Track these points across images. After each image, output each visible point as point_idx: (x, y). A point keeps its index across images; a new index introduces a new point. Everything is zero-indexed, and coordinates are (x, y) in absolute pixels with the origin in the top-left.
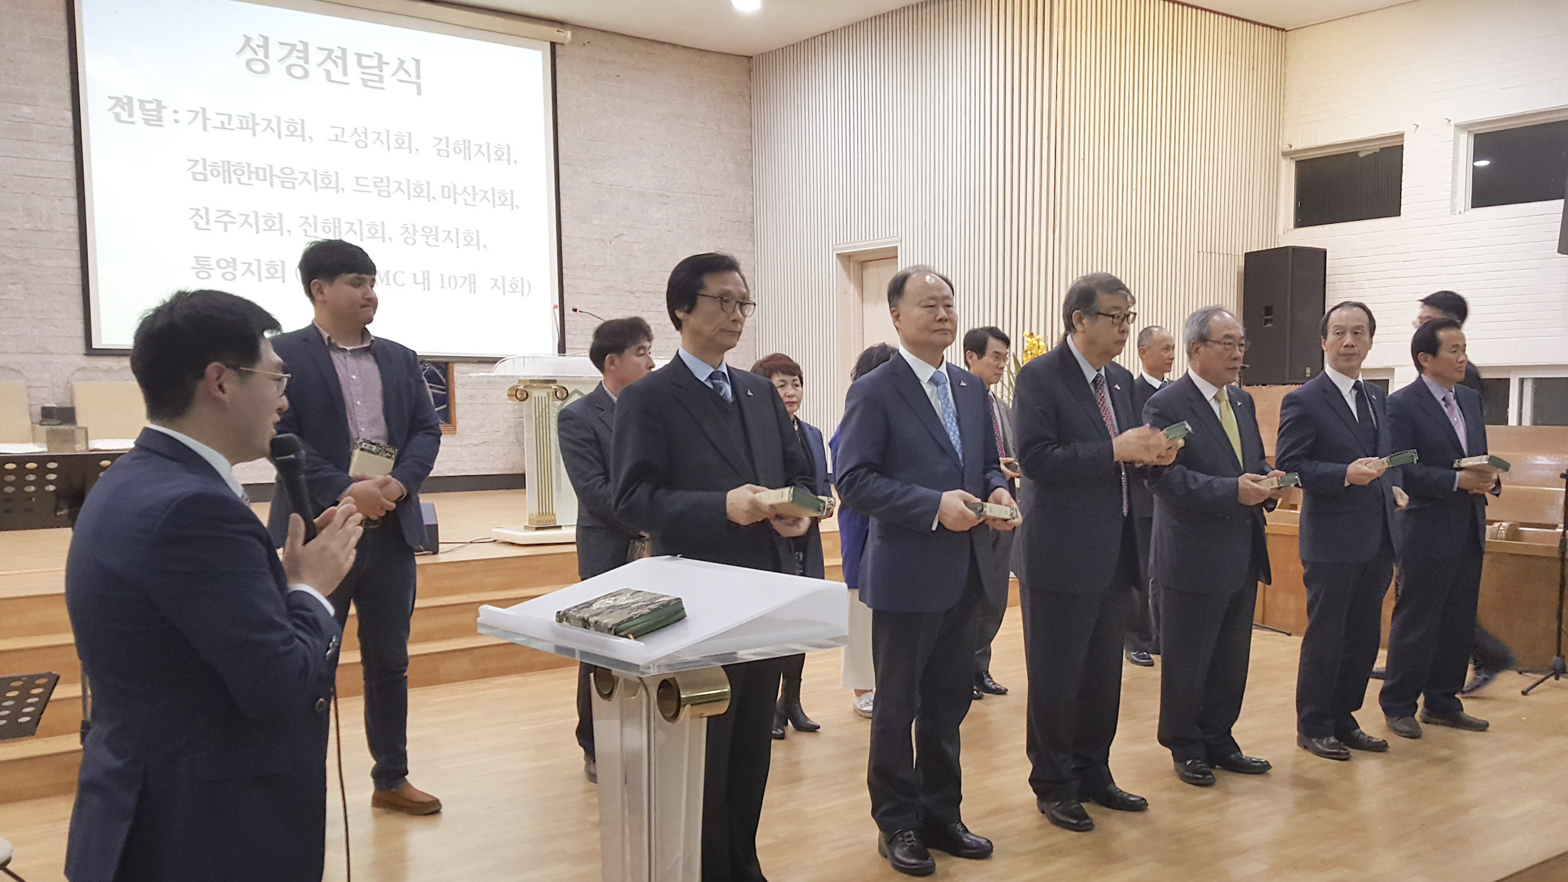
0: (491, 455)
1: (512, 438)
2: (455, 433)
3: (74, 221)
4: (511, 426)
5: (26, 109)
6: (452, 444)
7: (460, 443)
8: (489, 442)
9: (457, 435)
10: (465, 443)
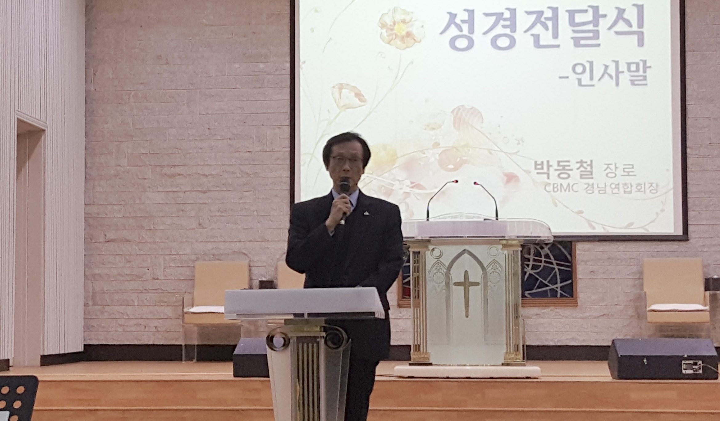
0: (611, 328)
1: (631, 312)
2: (577, 306)
3: (287, 143)
4: (631, 300)
5: (262, 66)
6: (574, 316)
7: (581, 315)
8: (608, 315)
9: (579, 307)
10: (587, 314)
